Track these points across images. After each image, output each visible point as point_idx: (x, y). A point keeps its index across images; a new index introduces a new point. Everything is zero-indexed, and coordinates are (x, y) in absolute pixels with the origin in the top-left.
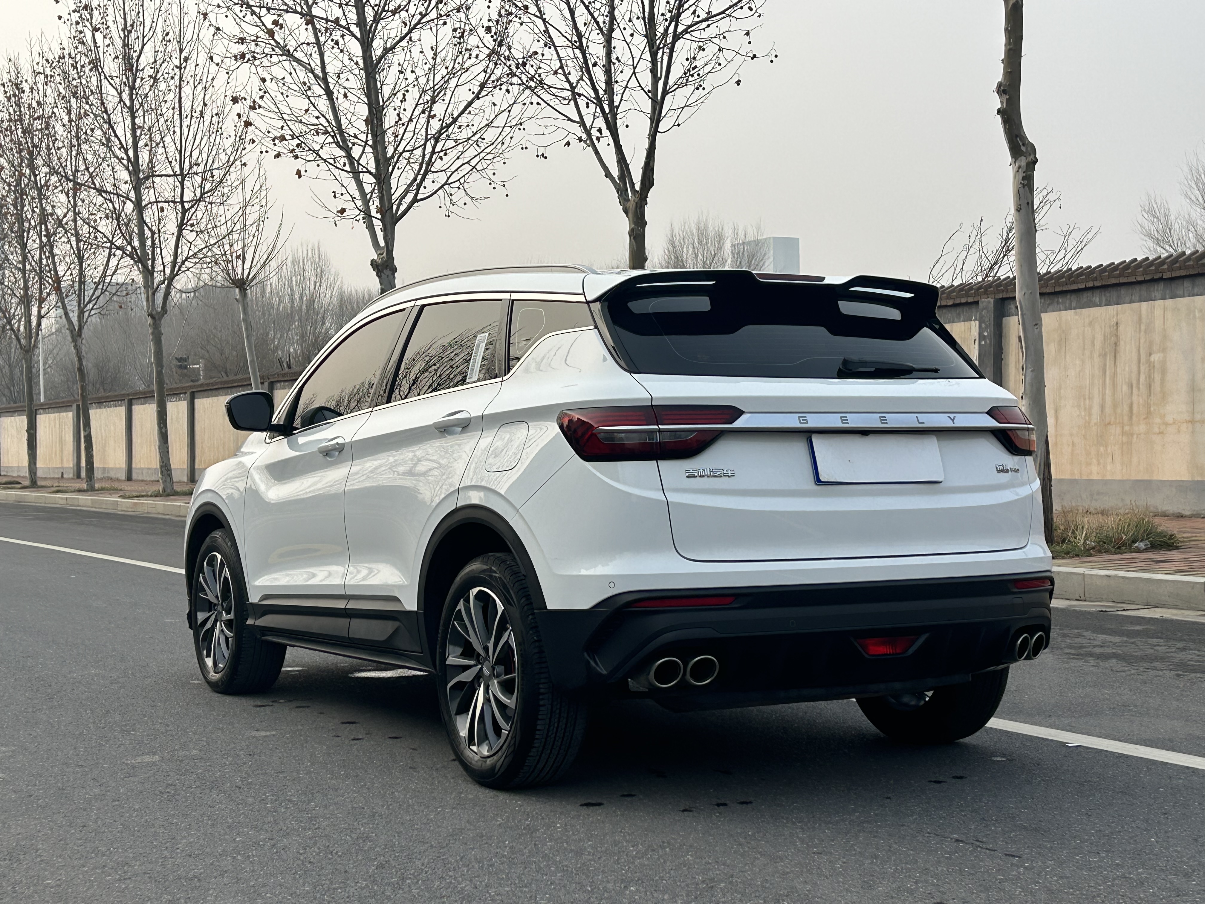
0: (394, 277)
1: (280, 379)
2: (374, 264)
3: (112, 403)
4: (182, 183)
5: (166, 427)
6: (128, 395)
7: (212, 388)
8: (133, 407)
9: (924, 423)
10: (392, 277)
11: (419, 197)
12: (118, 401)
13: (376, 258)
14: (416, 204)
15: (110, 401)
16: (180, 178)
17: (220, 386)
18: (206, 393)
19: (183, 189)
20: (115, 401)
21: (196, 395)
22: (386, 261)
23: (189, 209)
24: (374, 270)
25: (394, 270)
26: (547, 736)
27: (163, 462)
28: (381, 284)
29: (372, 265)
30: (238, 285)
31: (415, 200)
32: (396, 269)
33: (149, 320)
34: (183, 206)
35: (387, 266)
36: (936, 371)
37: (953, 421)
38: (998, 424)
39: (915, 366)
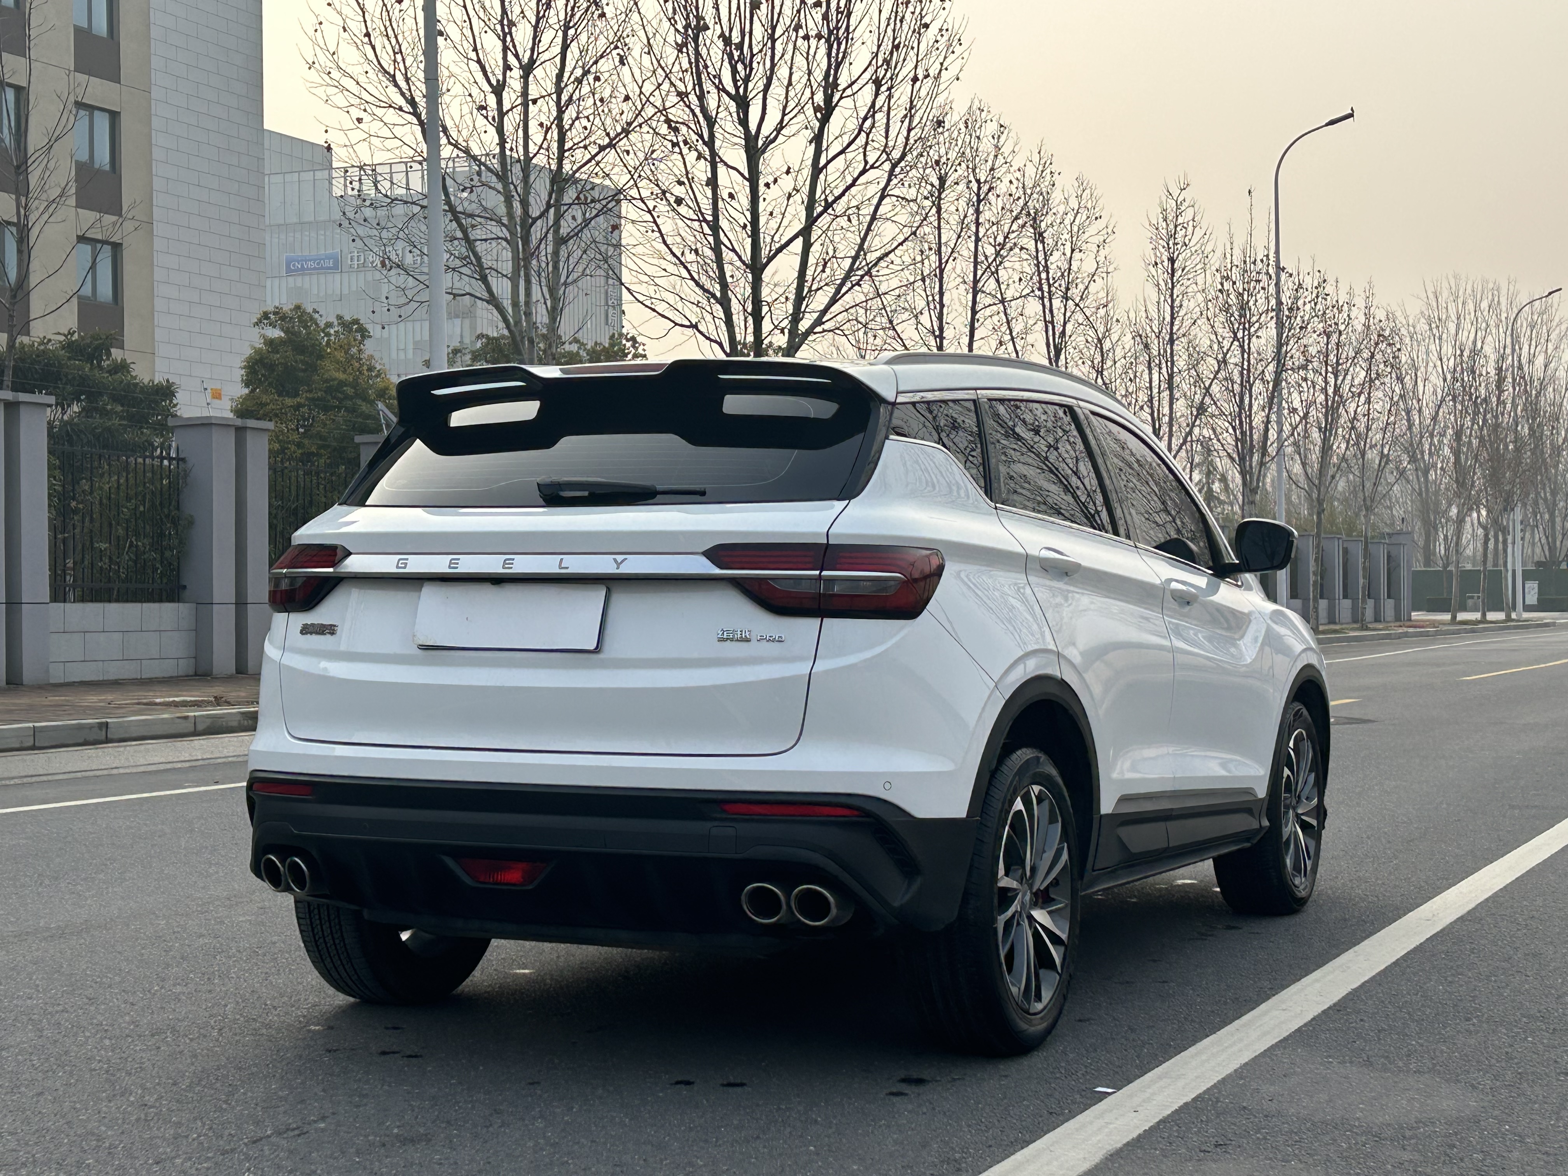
9: (567, 568)
36: (703, 493)
37: (618, 565)
38: (717, 571)
39: (660, 487)
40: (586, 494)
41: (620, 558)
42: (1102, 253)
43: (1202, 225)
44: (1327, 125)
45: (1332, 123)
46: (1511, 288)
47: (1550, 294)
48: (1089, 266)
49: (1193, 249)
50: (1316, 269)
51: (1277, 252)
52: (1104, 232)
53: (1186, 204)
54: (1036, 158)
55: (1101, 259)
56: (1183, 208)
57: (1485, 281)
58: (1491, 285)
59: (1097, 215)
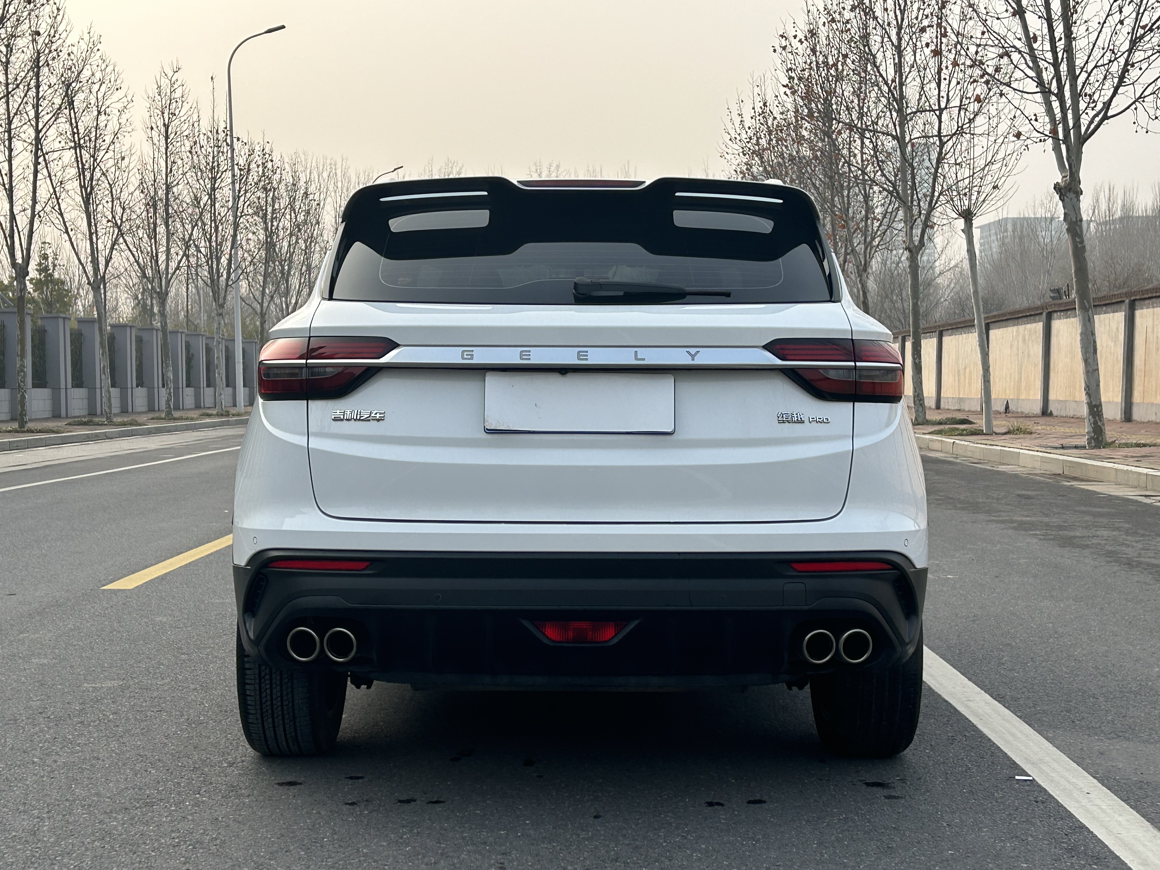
0: (1079, 200)
1: (1056, 309)
2: (1057, 188)
3: (928, 334)
4: (940, 118)
5: (920, 358)
6: (939, 326)
7: (1002, 319)
8: (944, 338)
9: (644, 359)
10: (1076, 200)
11: (1109, 114)
12: (932, 332)
13: (1060, 181)
14: (1106, 121)
15: (926, 333)
16: (937, 113)
17: (1008, 317)
18: (998, 324)
19: (940, 122)
20: (930, 332)
21: (991, 326)
22: (1069, 184)
23: (946, 143)
24: (1057, 193)
25: (1079, 193)
26: (261, 704)
27: (915, 392)
28: (1064, 208)
29: (1055, 188)
30: (964, 215)
31: (1106, 117)
32: (1082, 191)
33: (907, 254)
34: (941, 140)
35: (1071, 189)
36: (728, 295)
37: (693, 357)
38: (779, 362)
39: (688, 289)
40: (621, 293)
41: (693, 351)
42: (124, 117)
43: (188, 101)
44: (266, 32)
45: (270, 31)
46: (344, 164)
47: (395, 170)
48: (113, 126)
49: (182, 119)
50: (266, 141)
51: (231, 126)
52: (125, 100)
53: (179, 83)
54: (86, 37)
55: (123, 121)
56: (175, 86)
57: (325, 158)
58: (328, 162)
59: (118, 87)
